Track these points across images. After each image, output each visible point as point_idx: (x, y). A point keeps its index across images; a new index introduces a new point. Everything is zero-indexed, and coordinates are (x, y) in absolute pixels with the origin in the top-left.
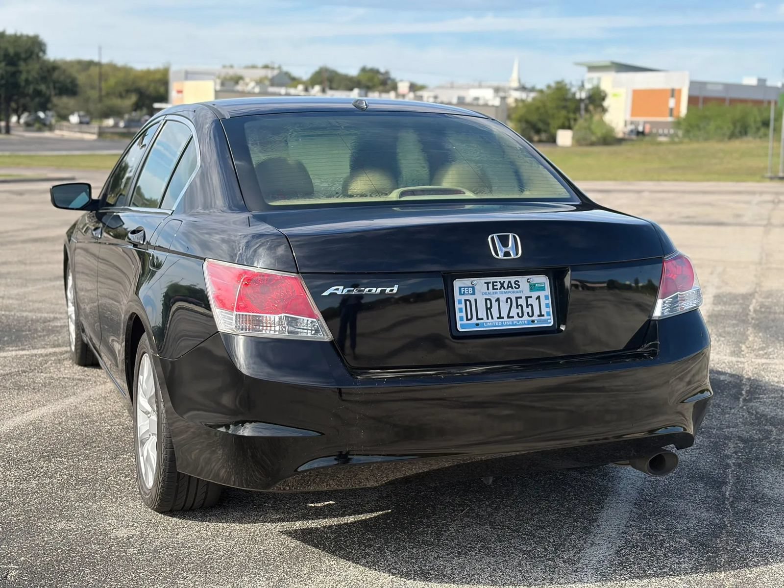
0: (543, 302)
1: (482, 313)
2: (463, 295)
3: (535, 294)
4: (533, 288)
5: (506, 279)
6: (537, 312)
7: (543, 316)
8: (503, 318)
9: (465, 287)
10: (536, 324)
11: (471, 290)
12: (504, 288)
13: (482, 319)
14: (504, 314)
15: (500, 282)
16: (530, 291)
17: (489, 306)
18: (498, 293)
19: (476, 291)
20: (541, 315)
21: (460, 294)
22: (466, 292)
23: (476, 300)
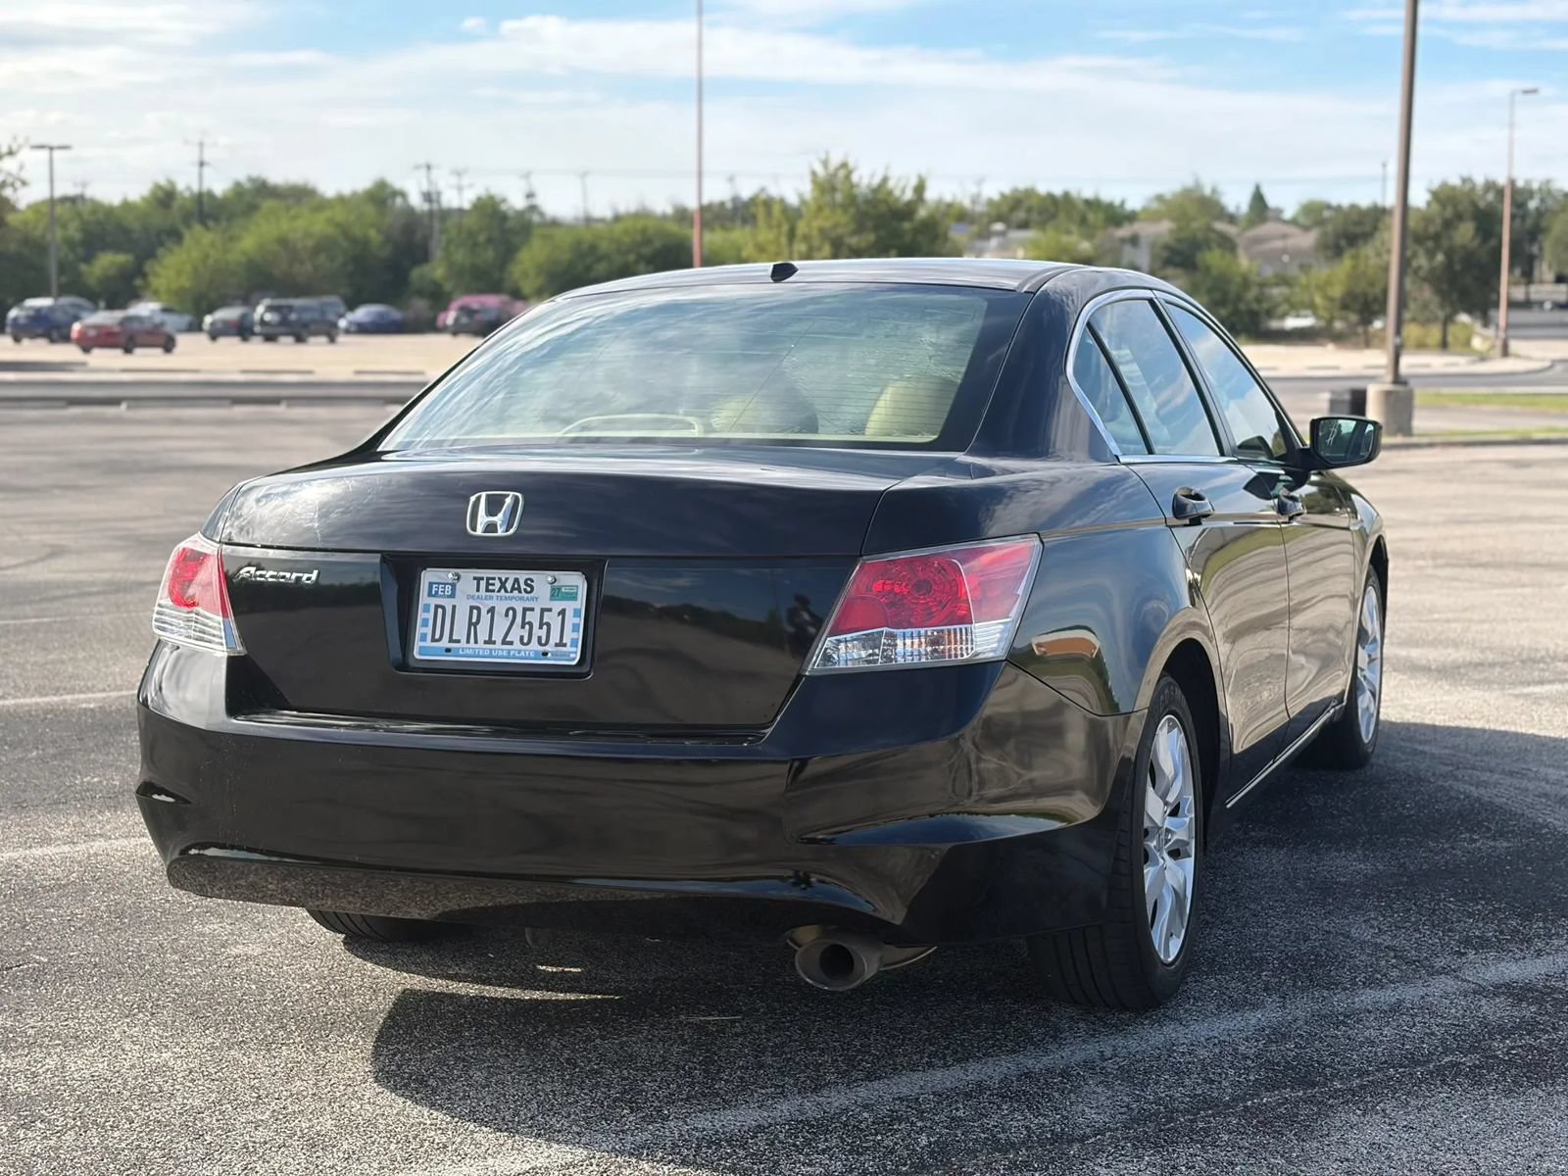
0: (570, 620)
1: (460, 632)
2: (434, 596)
3: (557, 606)
4: (556, 593)
5: (511, 575)
6: (555, 638)
7: (565, 645)
8: (494, 643)
9: (439, 584)
10: (549, 659)
11: (448, 588)
12: (506, 591)
13: (458, 641)
14: (498, 636)
15: (500, 579)
16: (551, 599)
17: (474, 620)
18: (495, 598)
19: (457, 592)
20: (561, 644)
21: (430, 595)
22: (440, 593)
23: (454, 607)
